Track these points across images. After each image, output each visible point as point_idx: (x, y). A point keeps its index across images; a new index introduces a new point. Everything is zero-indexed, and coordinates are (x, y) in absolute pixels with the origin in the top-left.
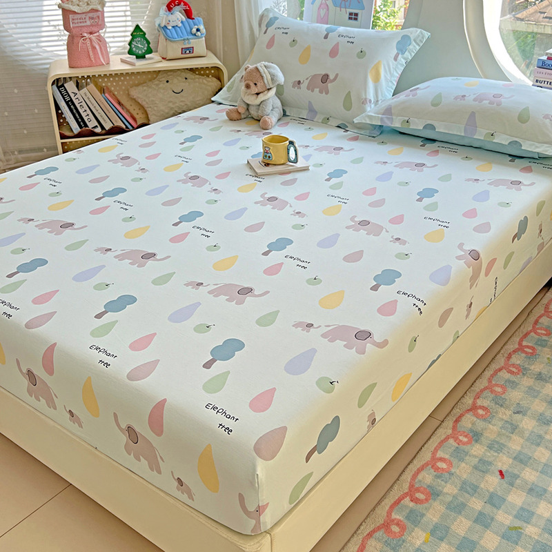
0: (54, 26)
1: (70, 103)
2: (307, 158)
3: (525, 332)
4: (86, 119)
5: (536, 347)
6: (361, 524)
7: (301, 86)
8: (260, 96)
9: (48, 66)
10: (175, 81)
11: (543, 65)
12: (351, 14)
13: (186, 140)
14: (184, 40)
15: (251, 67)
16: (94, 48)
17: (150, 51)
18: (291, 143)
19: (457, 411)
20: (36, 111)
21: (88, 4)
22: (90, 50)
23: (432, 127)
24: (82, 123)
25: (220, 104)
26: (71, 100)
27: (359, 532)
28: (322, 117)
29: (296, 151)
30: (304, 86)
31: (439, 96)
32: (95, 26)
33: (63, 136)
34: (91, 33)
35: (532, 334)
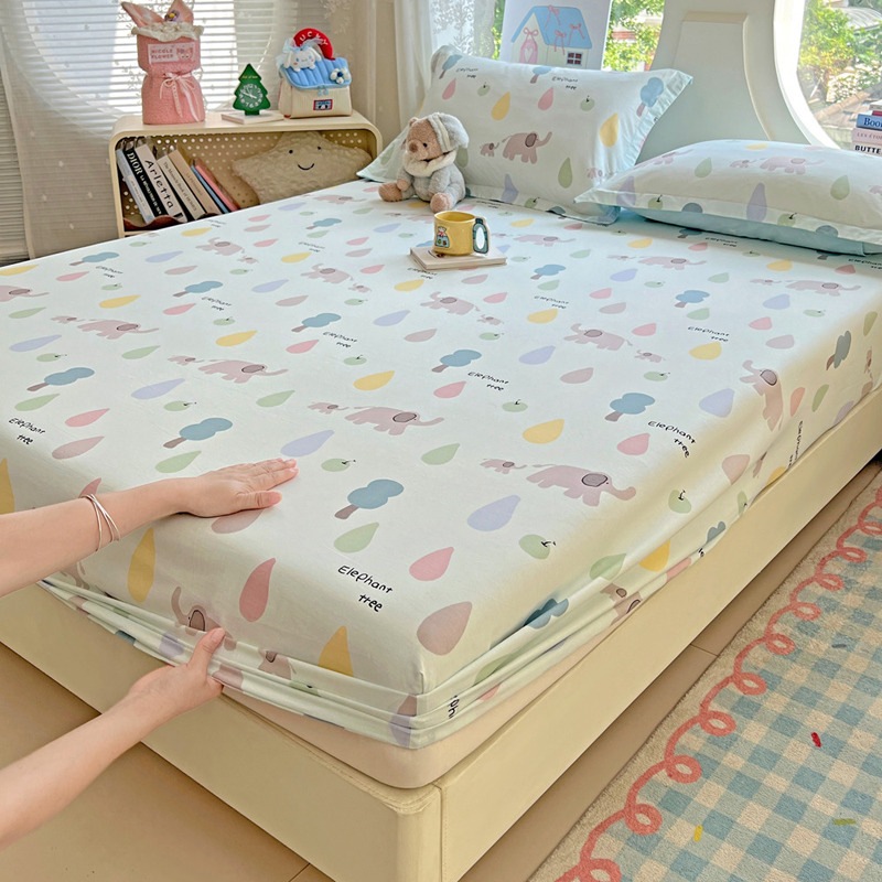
0: (125, 68)
1: (142, 178)
2: (504, 248)
3: (846, 529)
4: (164, 202)
5: (864, 550)
6: (587, 810)
7: (495, 151)
8: (431, 163)
9: (111, 128)
10: (303, 151)
11: (865, 123)
12: (571, 55)
13: (317, 224)
14: (319, 88)
15: (418, 120)
16: (182, 96)
17: (266, 105)
18: (480, 221)
19: (741, 642)
20: (90, 195)
21: (177, 30)
22: (176, 98)
23: (696, 208)
24: (158, 209)
25: (371, 181)
26: (144, 173)
27: (585, 821)
28: (526, 198)
29: (486, 233)
30: (498, 152)
31: (708, 162)
32: (186, 63)
34: (179, 73)
35: (859, 531)
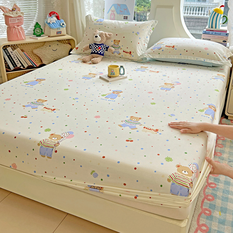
1: (9, 57)
4: (16, 63)
10: (53, 46)
14: (58, 28)
17: (43, 34)
21: (17, 14)
22: (18, 33)
24: (14, 65)
26: (10, 55)
29: (124, 69)
32: (20, 23)
33: (7, 71)
34: (18, 26)
